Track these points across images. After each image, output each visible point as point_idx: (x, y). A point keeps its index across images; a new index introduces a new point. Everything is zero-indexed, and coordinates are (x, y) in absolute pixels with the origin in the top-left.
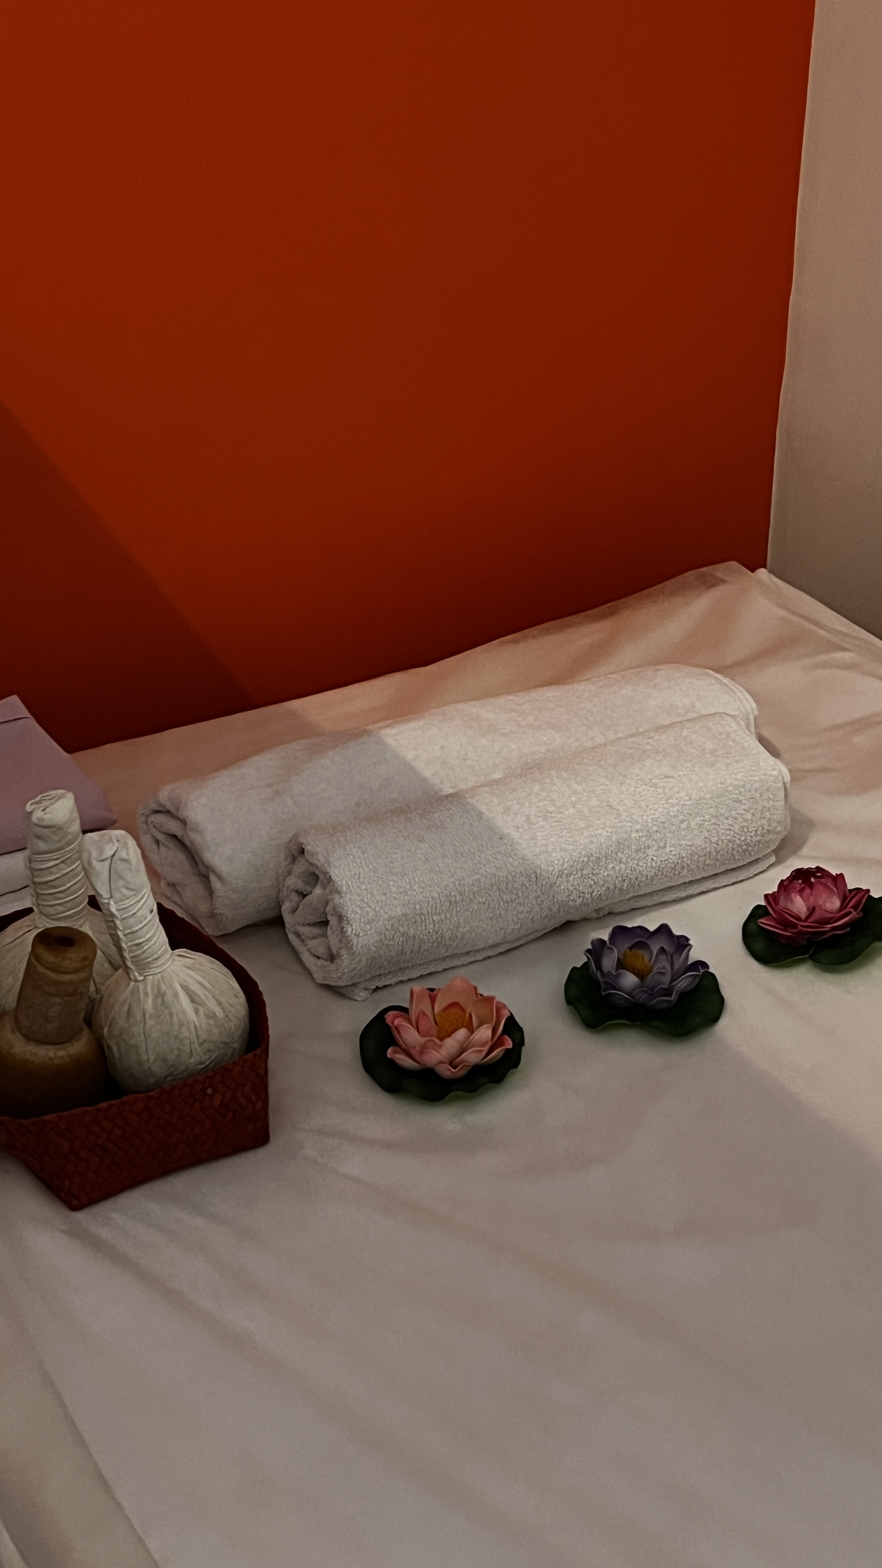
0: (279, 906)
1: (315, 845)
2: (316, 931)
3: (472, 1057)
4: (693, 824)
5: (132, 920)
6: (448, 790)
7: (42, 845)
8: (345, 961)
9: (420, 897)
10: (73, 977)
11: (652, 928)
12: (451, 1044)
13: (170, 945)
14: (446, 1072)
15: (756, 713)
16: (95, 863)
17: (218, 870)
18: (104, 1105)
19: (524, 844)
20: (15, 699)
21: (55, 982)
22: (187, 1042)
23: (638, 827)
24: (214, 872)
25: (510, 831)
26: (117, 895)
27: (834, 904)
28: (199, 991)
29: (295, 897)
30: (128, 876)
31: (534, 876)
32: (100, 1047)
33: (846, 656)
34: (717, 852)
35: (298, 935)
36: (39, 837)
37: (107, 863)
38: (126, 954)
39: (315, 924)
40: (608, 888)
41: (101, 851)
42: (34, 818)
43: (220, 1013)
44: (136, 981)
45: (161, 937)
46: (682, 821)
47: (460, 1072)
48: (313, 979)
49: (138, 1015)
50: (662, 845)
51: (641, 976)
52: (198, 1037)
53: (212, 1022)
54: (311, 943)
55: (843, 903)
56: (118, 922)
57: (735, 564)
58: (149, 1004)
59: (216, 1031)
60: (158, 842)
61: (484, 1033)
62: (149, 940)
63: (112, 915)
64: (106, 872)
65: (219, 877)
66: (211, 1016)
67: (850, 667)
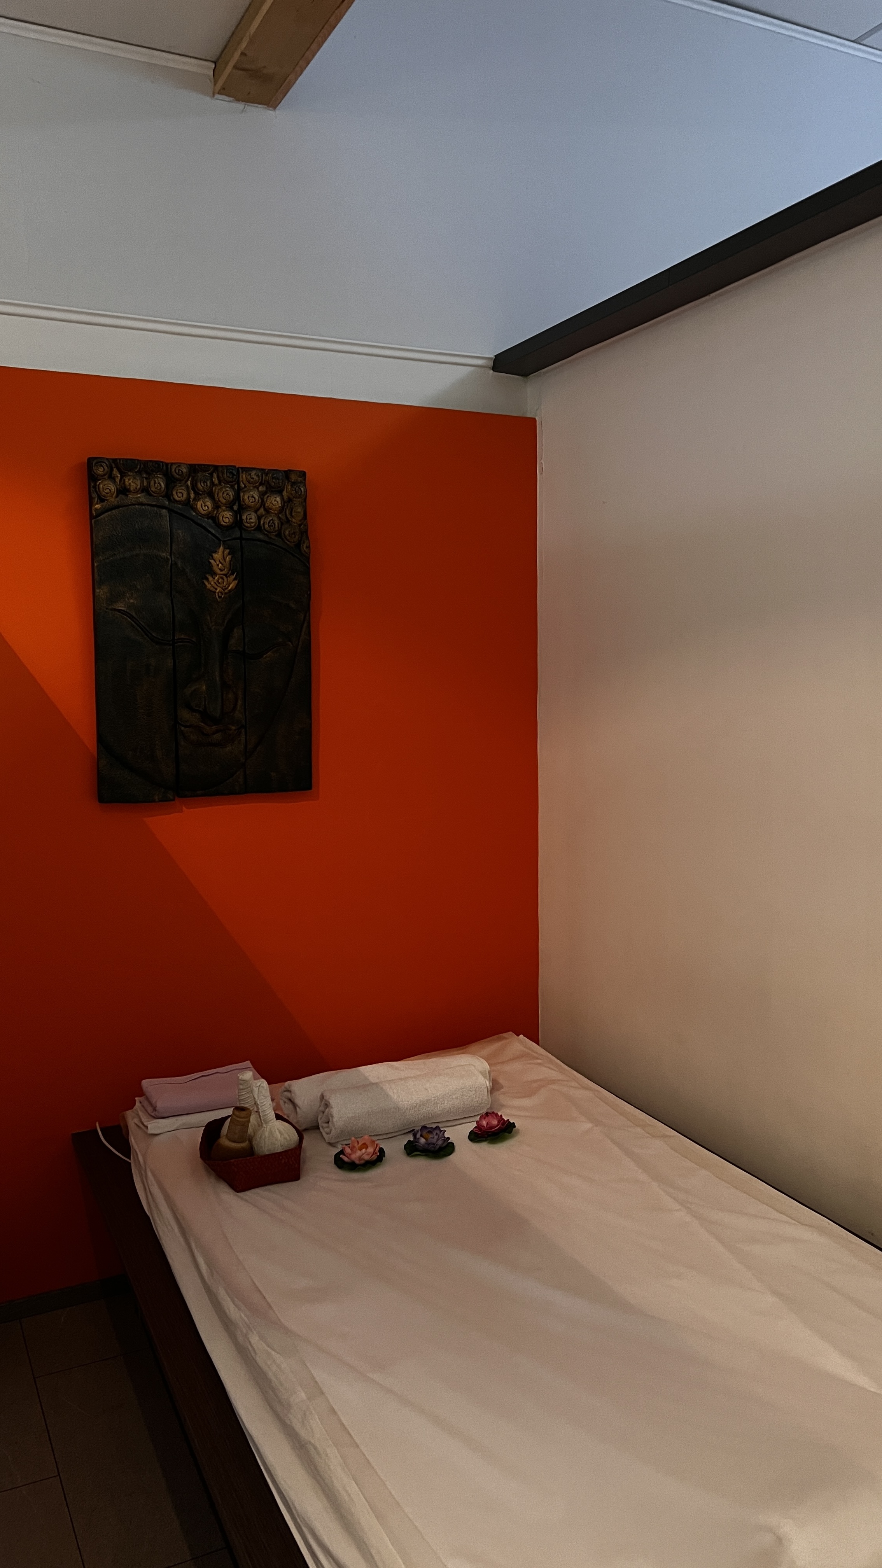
0: (318, 1117)
1: (327, 1095)
2: (326, 1125)
3: (367, 1158)
4: (454, 1097)
5: (264, 1107)
6: (373, 1080)
7: (241, 1087)
8: (333, 1131)
9: (357, 1112)
10: (243, 1120)
11: (434, 1127)
12: (359, 1153)
13: (276, 1118)
14: (357, 1162)
15: (489, 1069)
16: (254, 1088)
17: (299, 1105)
18: (248, 1158)
19: (395, 1098)
20: (249, 1062)
21: (238, 1121)
22: (277, 1146)
23: (434, 1096)
24: (298, 1106)
25: (391, 1093)
26: (260, 1098)
27: (495, 1122)
28: (283, 1131)
29: (322, 1114)
30: (263, 1091)
31: (397, 1109)
32: (251, 1147)
33: (539, 1061)
34: (463, 1108)
35: (322, 1127)
36: (241, 1084)
37: (258, 1088)
38: (262, 1118)
39: (326, 1123)
40: (424, 1116)
41: (256, 1084)
42: (240, 1078)
43: (288, 1138)
44: (264, 1127)
45: (272, 1115)
46: (450, 1096)
47: (362, 1162)
48: (325, 1140)
49: (263, 1137)
50: (443, 1103)
51: (426, 1139)
52: (280, 1144)
53: (285, 1140)
54: (326, 1129)
55: (498, 1123)
56: (259, 1107)
57: (511, 1032)
58: (267, 1134)
59: (286, 1143)
60: (285, 1103)
61: (370, 1150)
62: (268, 1114)
63: (258, 1104)
64: (257, 1090)
65: (299, 1108)
66: (285, 1138)
67: (540, 1064)
